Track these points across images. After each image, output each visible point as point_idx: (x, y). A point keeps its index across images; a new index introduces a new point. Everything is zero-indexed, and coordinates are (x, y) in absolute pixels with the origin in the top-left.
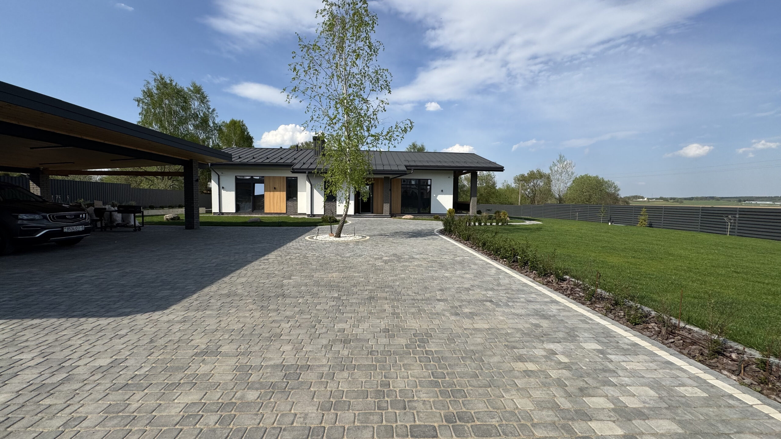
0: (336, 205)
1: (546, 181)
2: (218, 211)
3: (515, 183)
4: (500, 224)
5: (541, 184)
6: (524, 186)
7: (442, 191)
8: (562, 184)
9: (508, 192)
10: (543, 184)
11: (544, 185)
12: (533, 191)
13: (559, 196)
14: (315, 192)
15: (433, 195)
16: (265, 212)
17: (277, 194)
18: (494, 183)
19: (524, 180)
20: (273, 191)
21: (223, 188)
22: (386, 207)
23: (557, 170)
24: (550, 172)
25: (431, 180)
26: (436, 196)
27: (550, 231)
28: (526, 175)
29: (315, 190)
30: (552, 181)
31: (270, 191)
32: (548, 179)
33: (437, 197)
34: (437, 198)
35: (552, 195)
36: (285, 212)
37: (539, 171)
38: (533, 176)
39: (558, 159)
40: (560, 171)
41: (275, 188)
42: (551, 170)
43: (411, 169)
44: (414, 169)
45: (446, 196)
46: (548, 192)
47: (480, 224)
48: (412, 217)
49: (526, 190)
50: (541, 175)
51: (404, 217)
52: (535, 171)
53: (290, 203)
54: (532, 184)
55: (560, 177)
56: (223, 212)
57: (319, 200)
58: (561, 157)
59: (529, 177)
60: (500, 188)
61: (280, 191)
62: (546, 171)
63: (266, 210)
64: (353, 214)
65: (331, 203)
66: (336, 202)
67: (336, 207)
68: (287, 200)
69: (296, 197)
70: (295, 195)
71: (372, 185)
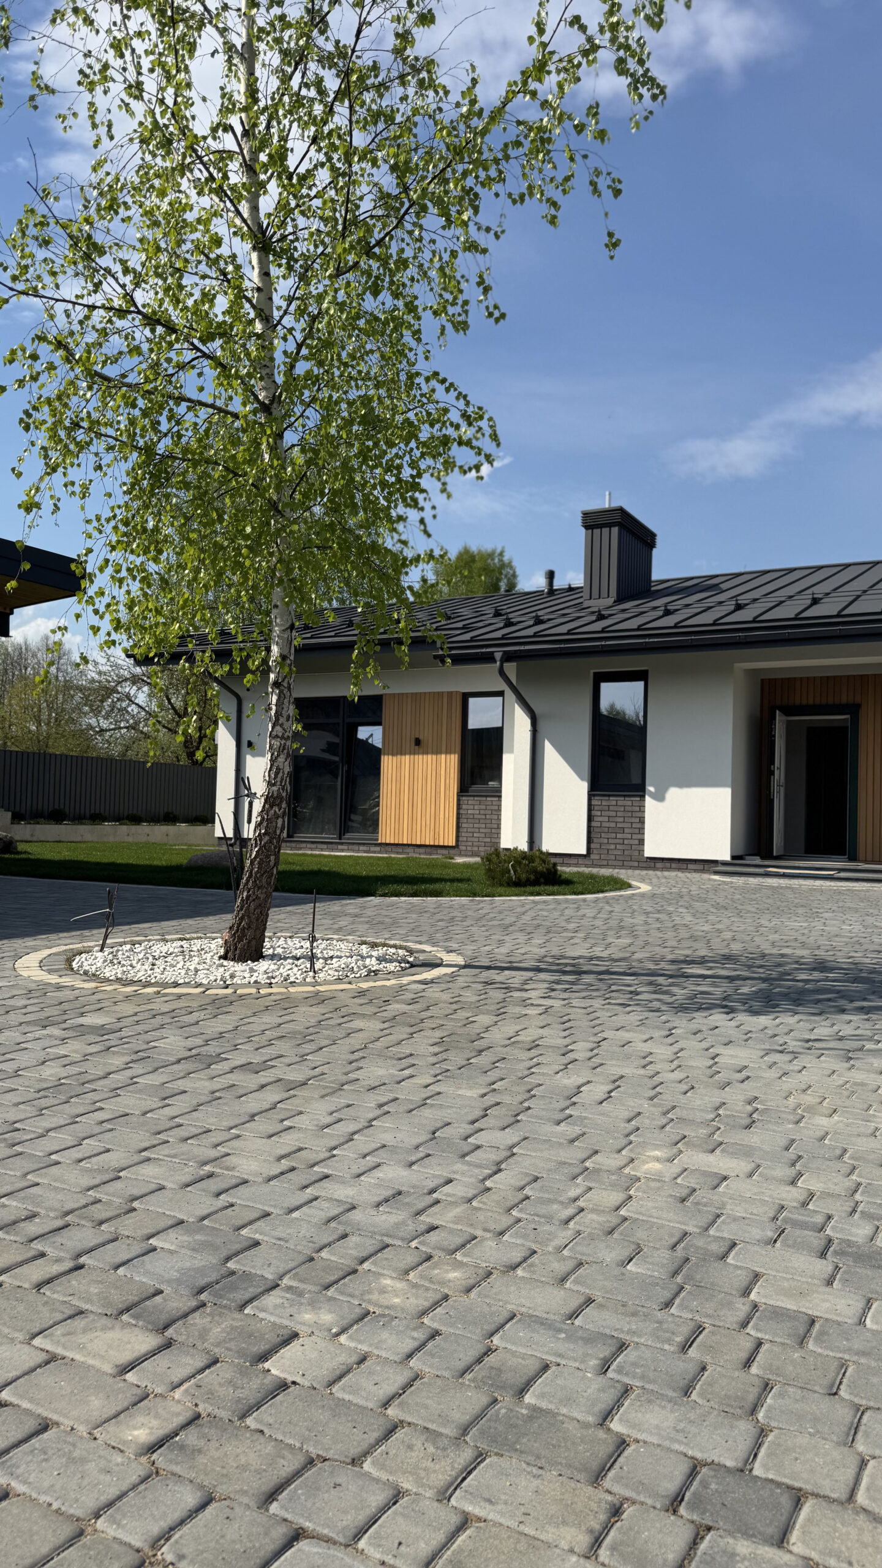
0: (642, 808)
2: (231, 834)
14: (551, 756)
16: (382, 839)
17: (425, 762)
20: (412, 753)
21: (250, 744)
29: (548, 745)
31: (402, 752)
36: (452, 842)
41: (418, 742)
53: (472, 805)
57: (567, 789)
61: (439, 753)
63: (387, 833)
64: (726, 856)
65: (621, 801)
66: (643, 796)
67: (642, 821)
68: (464, 789)
69: (498, 777)
70: (495, 769)
71: (854, 709)
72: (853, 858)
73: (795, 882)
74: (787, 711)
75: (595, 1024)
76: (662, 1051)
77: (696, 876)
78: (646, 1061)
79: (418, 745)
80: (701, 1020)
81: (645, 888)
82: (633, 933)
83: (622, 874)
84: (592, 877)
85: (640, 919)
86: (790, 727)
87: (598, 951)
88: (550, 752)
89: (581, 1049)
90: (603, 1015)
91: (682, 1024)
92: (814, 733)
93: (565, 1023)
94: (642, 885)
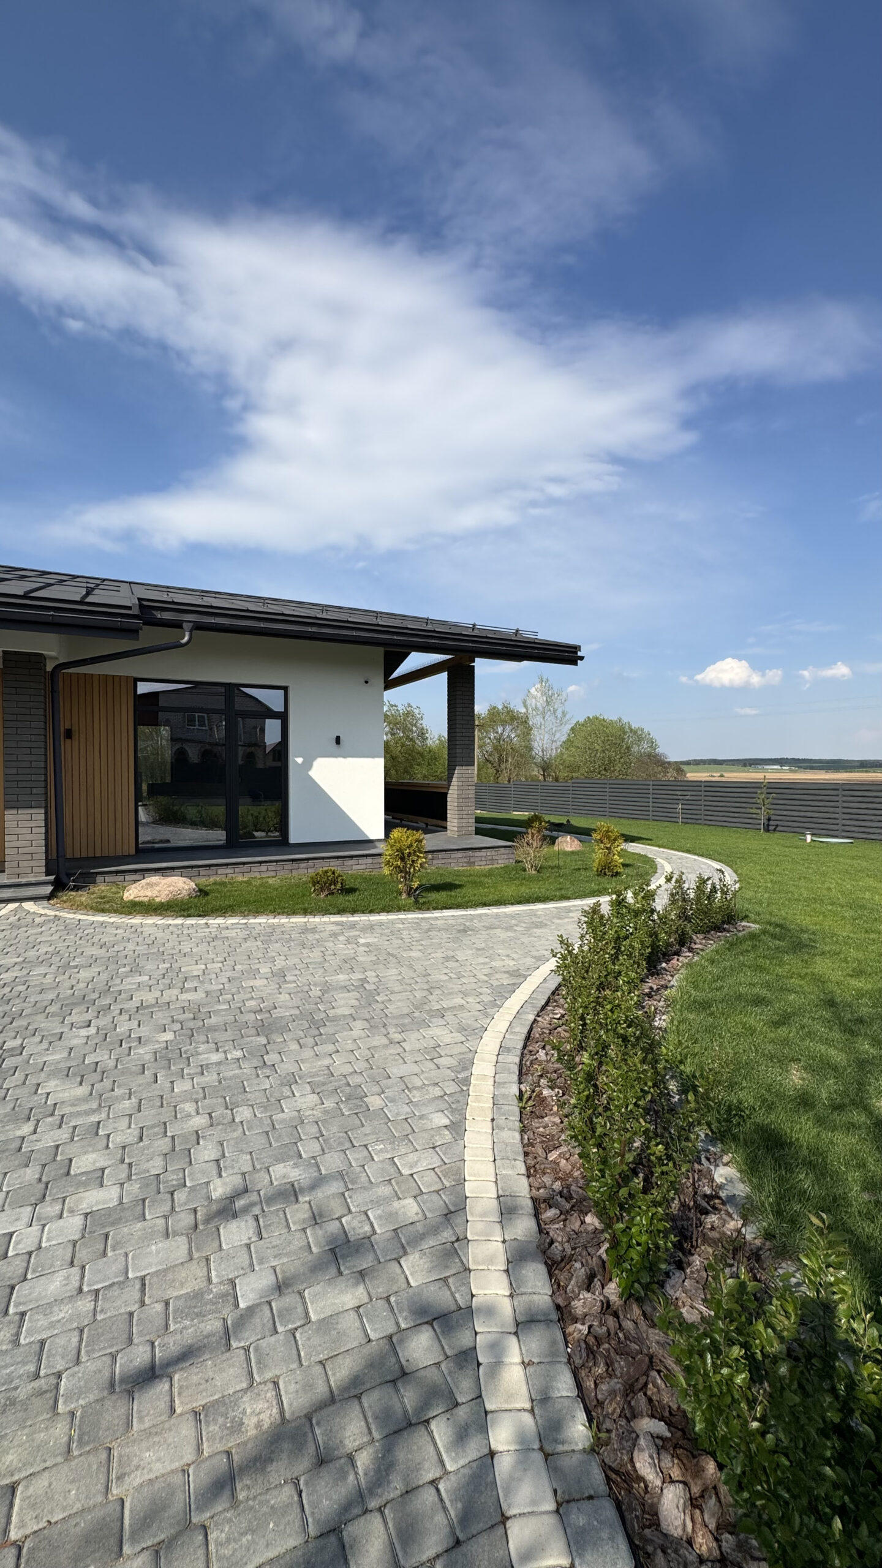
1: (522, 728)
5: (513, 735)
7: (338, 740)
11: (517, 737)
12: (497, 750)
13: (543, 759)
15: (296, 760)
18: (422, 733)
24: (524, 708)
25: (285, 689)
26: (308, 765)
30: (532, 729)
32: (525, 724)
33: (310, 767)
34: (312, 773)
37: (507, 708)
38: (496, 717)
42: (525, 705)
43: (178, 625)
44: (198, 627)
45: (350, 760)
46: (528, 752)
50: (511, 717)
51: (134, 892)
52: (500, 707)
54: (494, 734)
55: (543, 722)
59: (490, 720)
62: (517, 706)
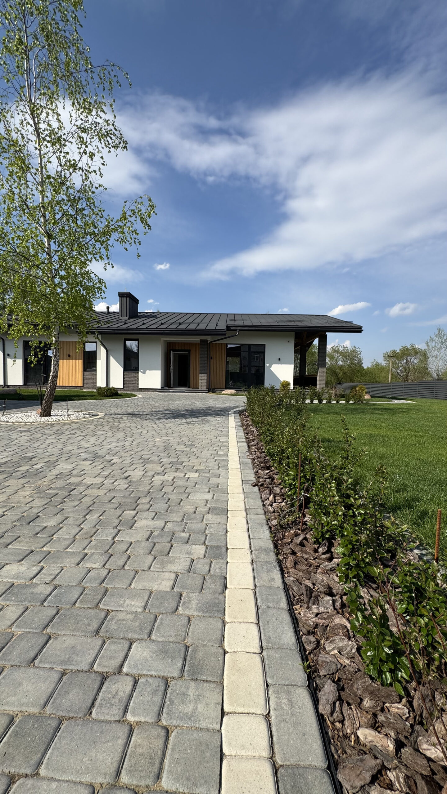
0: (138, 375)
1: (422, 358)
2: (3, 384)
3: (385, 361)
4: (351, 402)
5: (416, 361)
6: (396, 363)
7: (279, 359)
8: (441, 362)
9: (377, 370)
10: (418, 360)
11: (419, 362)
12: (406, 370)
13: (438, 375)
14: (112, 360)
15: (267, 365)
16: (58, 385)
17: (72, 362)
19: (395, 356)
20: (68, 359)
21: (8, 355)
22: (203, 379)
23: (435, 346)
24: (427, 348)
25: (265, 345)
27: (429, 413)
28: (398, 351)
29: (111, 358)
30: (429, 358)
31: (65, 359)
32: (424, 355)
33: (271, 367)
34: (271, 369)
35: (429, 374)
36: (81, 385)
37: (413, 346)
38: (406, 352)
39: (437, 333)
40: (439, 347)
41: (69, 356)
42: (428, 346)
43: (236, 330)
46: (424, 370)
47: (320, 401)
48: (233, 391)
49: (398, 368)
50: (416, 352)
51: (223, 392)
52: (409, 347)
53: (87, 375)
54: (405, 361)
55: (439, 354)
56: (9, 384)
57: (117, 370)
58: (439, 330)
59: (402, 353)
60: (368, 368)
61: (76, 359)
62: (421, 346)
63: (61, 383)
64: (160, 388)
65: (132, 374)
66: (138, 372)
67: (138, 379)
68: (85, 370)
69: (96, 367)
70: (94, 365)
71: (189, 351)
72: (189, 387)
73: (176, 393)
74: (174, 351)
75: (140, 423)
76: (155, 426)
77: (152, 393)
78: (152, 427)
79: (69, 357)
80: (160, 421)
81: (140, 396)
82: (141, 406)
83: (133, 393)
84: (127, 394)
85: (142, 403)
86: (174, 355)
87: (135, 410)
88: (112, 359)
89: (139, 426)
90: (141, 421)
91: (157, 422)
92: (180, 356)
93: (134, 423)
94: (140, 395)
